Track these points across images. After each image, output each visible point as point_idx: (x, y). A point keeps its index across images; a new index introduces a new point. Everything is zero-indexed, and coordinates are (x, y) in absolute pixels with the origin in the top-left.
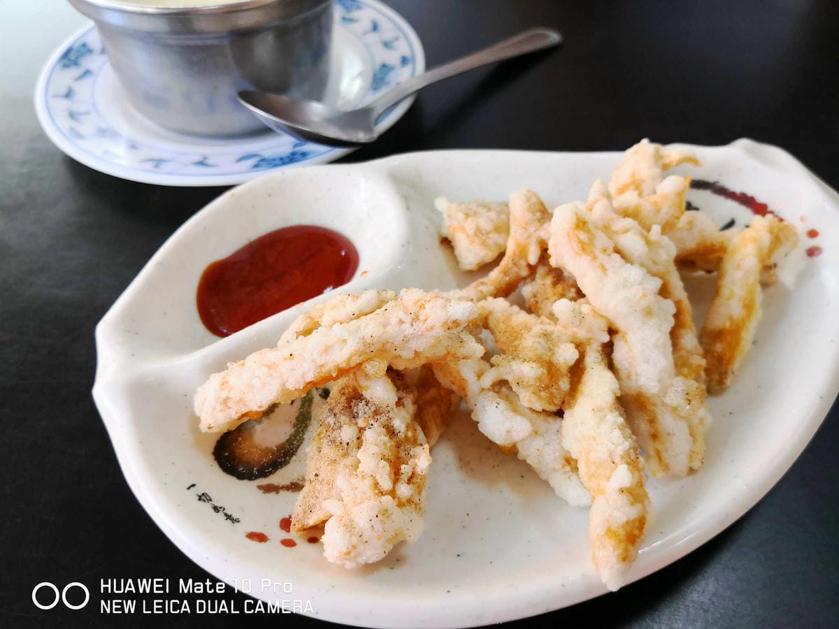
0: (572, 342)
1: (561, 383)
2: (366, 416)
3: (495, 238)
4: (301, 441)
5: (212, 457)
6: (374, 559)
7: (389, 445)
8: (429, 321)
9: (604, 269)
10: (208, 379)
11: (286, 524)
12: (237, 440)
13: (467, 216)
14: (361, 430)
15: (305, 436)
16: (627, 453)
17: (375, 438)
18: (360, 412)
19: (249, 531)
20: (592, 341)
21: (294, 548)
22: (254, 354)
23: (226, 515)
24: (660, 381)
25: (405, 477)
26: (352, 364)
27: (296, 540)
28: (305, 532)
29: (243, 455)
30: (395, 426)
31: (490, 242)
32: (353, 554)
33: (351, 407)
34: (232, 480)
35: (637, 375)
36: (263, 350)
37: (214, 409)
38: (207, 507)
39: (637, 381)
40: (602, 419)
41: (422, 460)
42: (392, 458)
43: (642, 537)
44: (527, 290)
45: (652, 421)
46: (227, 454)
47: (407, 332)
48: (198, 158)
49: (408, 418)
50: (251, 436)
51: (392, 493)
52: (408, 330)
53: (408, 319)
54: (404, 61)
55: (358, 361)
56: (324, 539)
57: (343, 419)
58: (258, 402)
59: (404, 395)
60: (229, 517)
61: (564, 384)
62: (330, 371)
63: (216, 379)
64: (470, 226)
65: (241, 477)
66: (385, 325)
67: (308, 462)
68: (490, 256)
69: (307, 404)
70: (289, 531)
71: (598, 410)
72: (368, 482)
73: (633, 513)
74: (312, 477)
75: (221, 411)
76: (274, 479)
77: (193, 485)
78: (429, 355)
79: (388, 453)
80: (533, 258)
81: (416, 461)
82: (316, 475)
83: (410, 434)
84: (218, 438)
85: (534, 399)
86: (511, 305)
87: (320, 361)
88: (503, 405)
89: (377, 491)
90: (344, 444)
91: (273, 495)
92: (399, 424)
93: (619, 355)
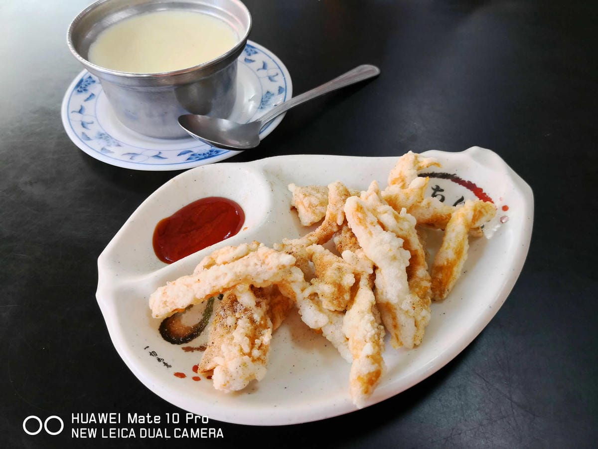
0: (353, 273)
1: (345, 296)
2: (240, 311)
3: (320, 209)
4: (207, 323)
5: (159, 332)
6: (239, 388)
7: (250, 328)
8: (270, 265)
9: (371, 233)
10: (157, 289)
11: (195, 368)
12: (172, 322)
13: (305, 195)
14: (237, 319)
15: (209, 321)
16: (373, 336)
17: (244, 324)
18: (238, 309)
19: (176, 372)
20: (364, 273)
21: (199, 381)
22: (180, 278)
23: (164, 363)
24: (398, 296)
25: (257, 346)
26: (230, 286)
27: (201, 377)
28: (205, 373)
29: (175, 331)
30: (255, 318)
31: (317, 211)
32: (227, 385)
33: (233, 306)
34: (168, 344)
35: (386, 292)
36: (185, 277)
37: (159, 306)
38: (154, 359)
39: (386, 296)
40: (363, 317)
41: (266, 337)
42: (251, 336)
43: (378, 381)
44: (336, 239)
45: (394, 318)
46: (166, 330)
47: (258, 270)
48: (156, 153)
49: (262, 314)
50: (180, 320)
51: (250, 355)
52: (259, 269)
53: (259, 263)
54: (281, 90)
55: (233, 285)
56: (213, 377)
57: (229, 312)
58: (182, 304)
59: (262, 300)
60: (166, 364)
61: (347, 297)
62: (219, 289)
63: (161, 290)
64: (306, 201)
65: (173, 342)
66: (247, 266)
67: (209, 336)
68: (317, 219)
69: (211, 303)
70: (197, 372)
71: (362, 312)
72: (237, 348)
73: (373, 368)
74: (211, 344)
75: (163, 307)
76: (191, 344)
77: (148, 347)
78: (272, 281)
79: (249, 333)
80: (340, 222)
81: (263, 337)
82: (213, 343)
83: (262, 322)
84: (162, 321)
85: (330, 304)
86: (325, 249)
87: (214, 284)
88: (314, 307)
89: (241, 353)
90: (228, 326)
91: (190, 353)
92: (257, 317)
93: (378, 282)
